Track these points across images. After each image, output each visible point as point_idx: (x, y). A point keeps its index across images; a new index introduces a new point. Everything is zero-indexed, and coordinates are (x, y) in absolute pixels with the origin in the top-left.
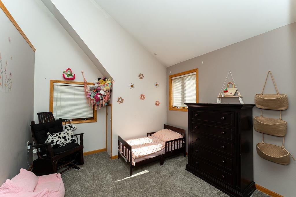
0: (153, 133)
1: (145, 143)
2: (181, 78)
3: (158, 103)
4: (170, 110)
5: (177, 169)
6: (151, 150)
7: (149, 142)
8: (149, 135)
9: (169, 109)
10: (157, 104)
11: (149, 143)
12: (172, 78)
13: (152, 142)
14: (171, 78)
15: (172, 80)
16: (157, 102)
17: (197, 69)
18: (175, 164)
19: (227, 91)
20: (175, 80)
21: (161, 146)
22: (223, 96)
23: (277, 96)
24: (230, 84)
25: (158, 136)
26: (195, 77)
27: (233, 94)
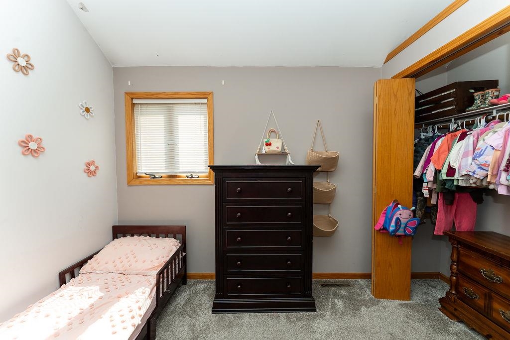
0: (81, 264)
1: (76, 313)
2: (165, 107)
3: (92, 168)
4: (129, 184)
5: (194, 326)
6: (125, 325)
7: (92, 301)
8: (67, 276)
9: (126, 182)
10: (90, 170)
11: (92, 306)
12: (135, 101)
13: (102, 294)
14: (132, 99)
15: (133, 105)
16: (88, 165)
17: (210, 93)
18: (182, 314)
19: (270, 144)
20: (144, 107)
21: (148, 290)
22: (264, 152)
23: (326, 154)
24: (272, 133)
25: (110, 267)
26: (205, 109)
27: (280, 150)
